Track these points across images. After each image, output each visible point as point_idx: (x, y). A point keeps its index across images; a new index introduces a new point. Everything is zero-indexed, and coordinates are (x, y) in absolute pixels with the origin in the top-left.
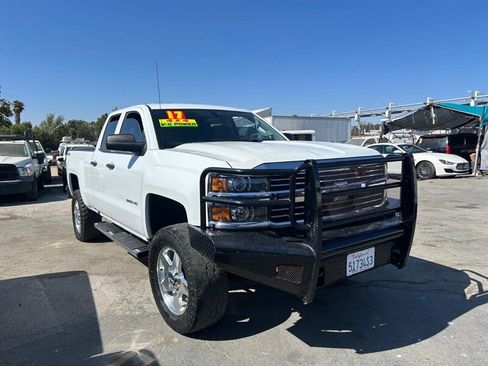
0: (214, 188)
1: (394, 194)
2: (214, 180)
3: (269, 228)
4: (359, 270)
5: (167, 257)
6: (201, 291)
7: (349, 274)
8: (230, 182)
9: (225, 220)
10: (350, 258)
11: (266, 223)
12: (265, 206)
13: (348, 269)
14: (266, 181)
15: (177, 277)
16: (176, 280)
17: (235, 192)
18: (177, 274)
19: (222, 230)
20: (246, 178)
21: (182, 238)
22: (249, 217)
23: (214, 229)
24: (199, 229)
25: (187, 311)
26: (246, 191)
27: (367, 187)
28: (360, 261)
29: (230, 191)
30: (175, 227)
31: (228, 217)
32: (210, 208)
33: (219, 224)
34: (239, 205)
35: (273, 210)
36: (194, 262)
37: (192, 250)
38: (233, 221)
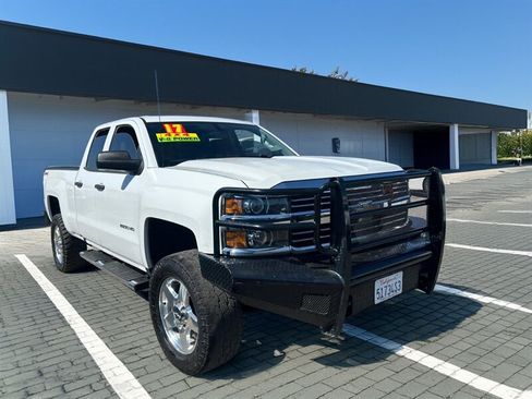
0: (228, 210)
1: (420, 213)
2: (229, 202)
3: (290, 254)
4: (387, 297)
5: (171, 290)
6: (214, 328)
7: (377, 302)
8: (247, 203)
9: (240, 246)
10: (378, 285)
11: (286, 249)
12: (286, 229)
13: (376, 296)
14: (285, 201)
15: (184, 311)
16: (182, 315)
17: (252, 214)
18: (183, 308)
19: (238, 257)
20: (263, 199)
21: (190, 267)
22: (267, 243)
23: (228, 256)
24: (212, 257)
25: (197, 349)
26: (263, 213)
27: (390, 206)
28: (388, 287)
29: (246, 214)
30: (181, 255)
31: (244, 243)
32: (224, 232)
33: (234, 251)
34: (258, 229)
35: (295, 234)
36: (205, 293)
37: (202, 280)
38: (249, 247)
